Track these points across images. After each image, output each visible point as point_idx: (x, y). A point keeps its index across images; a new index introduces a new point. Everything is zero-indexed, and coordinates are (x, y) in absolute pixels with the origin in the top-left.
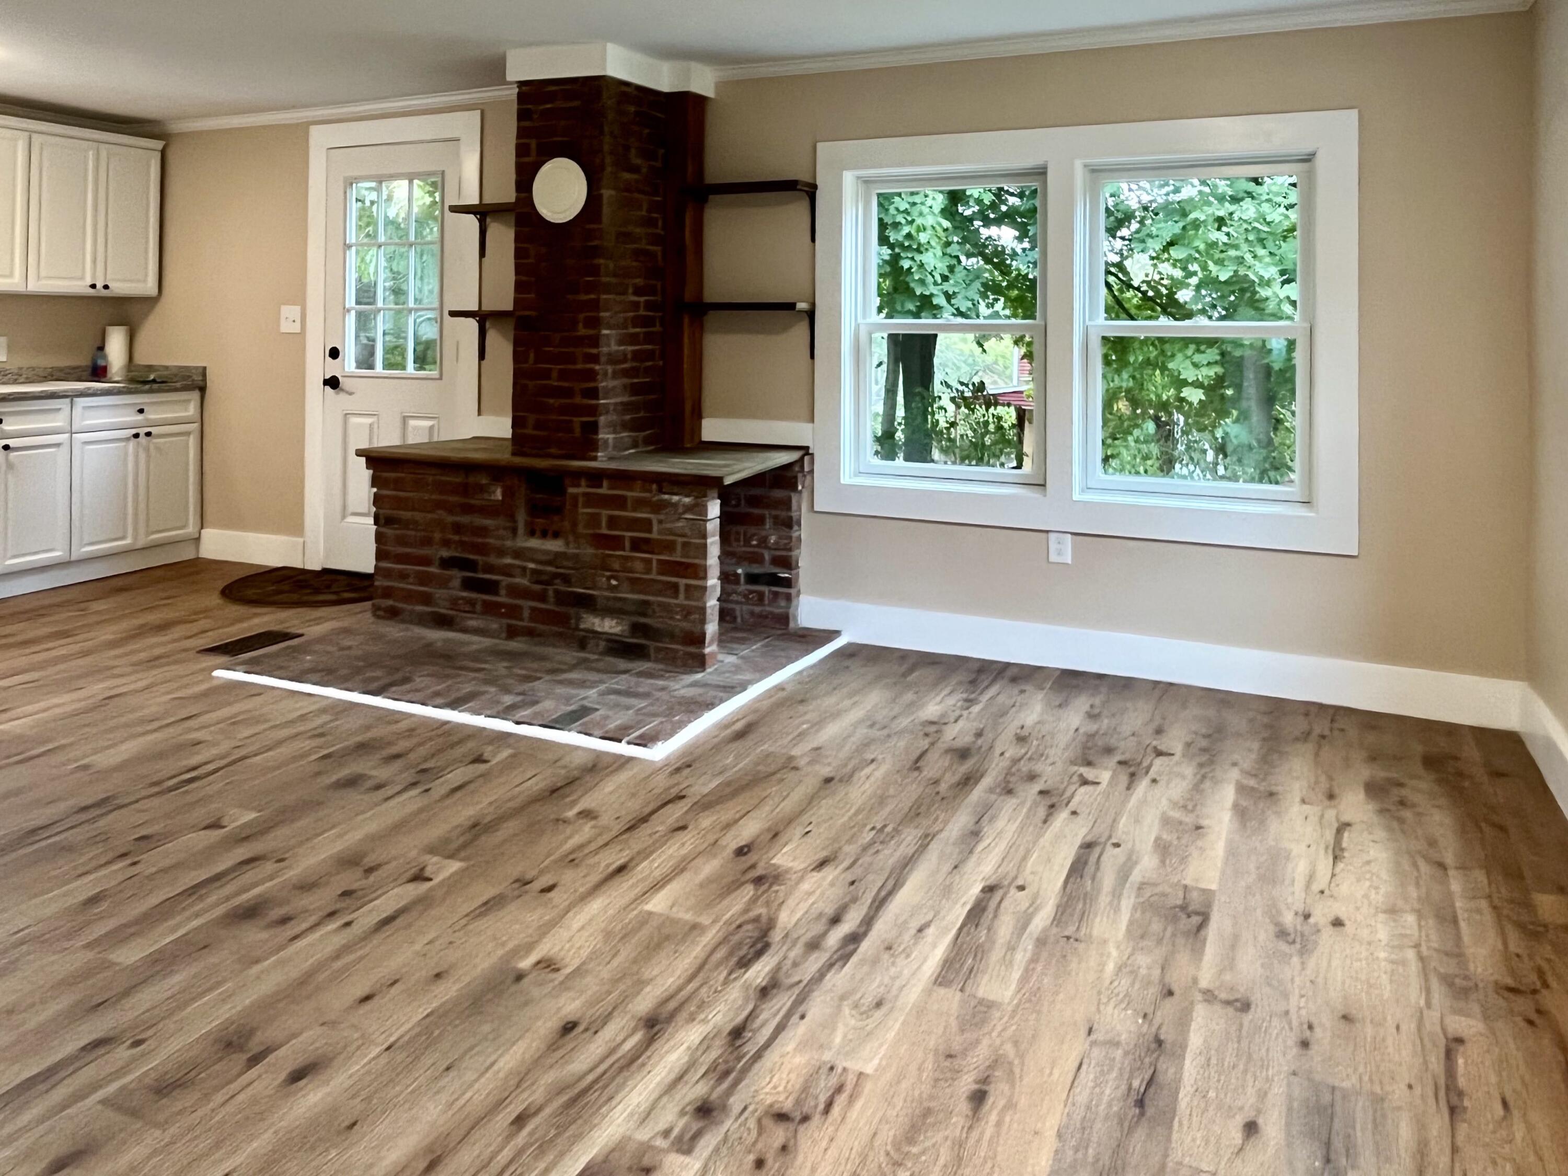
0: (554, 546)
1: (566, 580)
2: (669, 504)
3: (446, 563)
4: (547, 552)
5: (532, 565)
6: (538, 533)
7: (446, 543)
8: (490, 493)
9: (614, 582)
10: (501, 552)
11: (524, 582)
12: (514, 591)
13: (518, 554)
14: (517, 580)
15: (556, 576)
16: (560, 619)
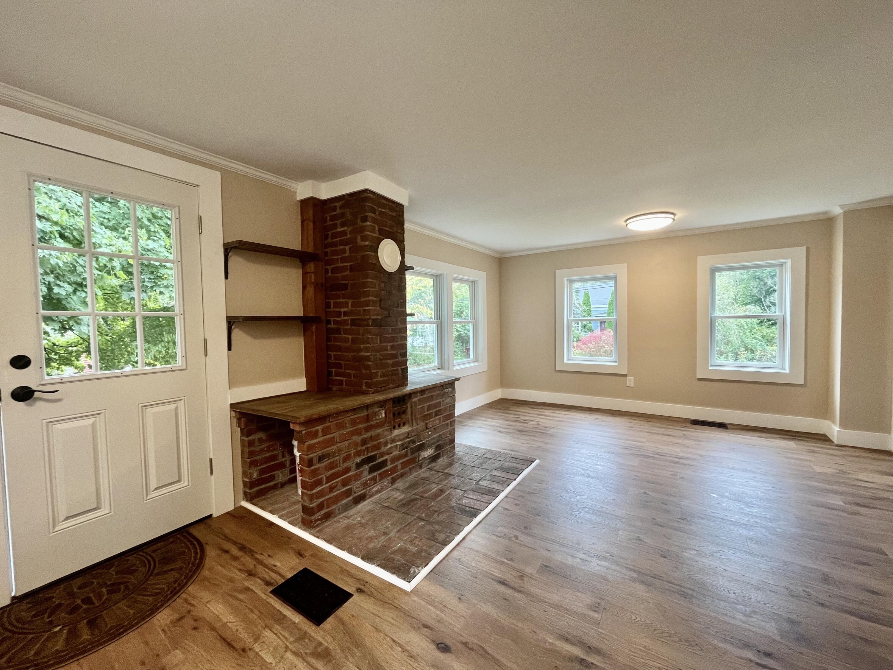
0: (405, 429)
1: (414, 442)
2: (446, 392)
3: (359, 466)
4: (403, 434)
5: (399, 443)
6: (397, 427)
7: (358, 454)
8: (378, 415)
9: (430, 433)
10: (386, 444)
11: (396, 453)
12: (394, 460)
13: (393, 441)
14: (394, 453)
15: (409, 442)
16: (412, 461)
